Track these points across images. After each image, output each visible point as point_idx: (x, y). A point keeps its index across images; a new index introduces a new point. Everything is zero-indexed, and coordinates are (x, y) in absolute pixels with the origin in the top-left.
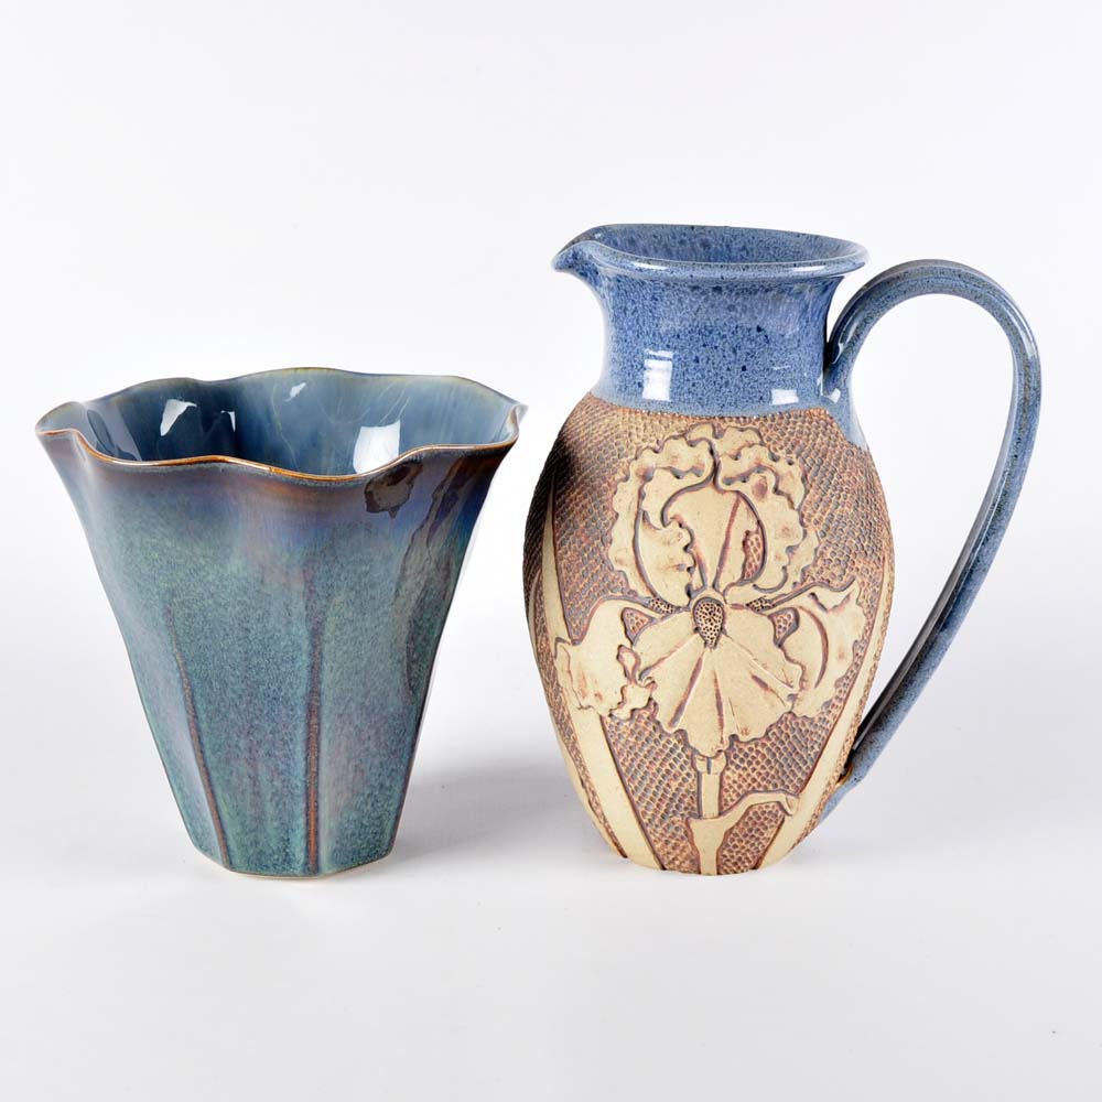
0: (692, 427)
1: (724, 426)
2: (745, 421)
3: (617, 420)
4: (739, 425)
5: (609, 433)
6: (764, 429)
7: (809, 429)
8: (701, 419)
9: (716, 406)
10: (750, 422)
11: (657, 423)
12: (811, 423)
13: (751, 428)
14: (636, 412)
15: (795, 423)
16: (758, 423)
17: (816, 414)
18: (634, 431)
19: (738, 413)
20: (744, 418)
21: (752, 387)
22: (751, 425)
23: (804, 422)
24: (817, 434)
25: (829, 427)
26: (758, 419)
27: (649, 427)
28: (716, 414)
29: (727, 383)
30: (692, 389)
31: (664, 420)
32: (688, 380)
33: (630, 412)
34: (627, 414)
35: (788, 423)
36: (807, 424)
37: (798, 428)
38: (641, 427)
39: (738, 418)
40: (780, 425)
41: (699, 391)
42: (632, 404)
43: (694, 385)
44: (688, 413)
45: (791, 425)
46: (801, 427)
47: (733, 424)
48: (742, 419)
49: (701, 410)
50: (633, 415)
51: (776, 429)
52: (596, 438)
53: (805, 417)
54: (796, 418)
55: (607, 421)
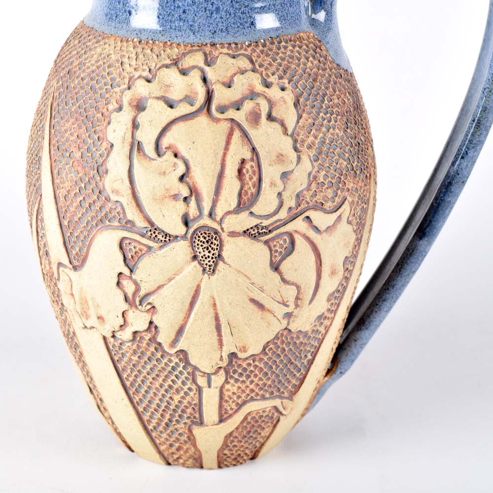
0: (184, 55)
1: (216, 53)
2: (236, 48)
3: (109, 49)
4: (231, 52)
5: (101, 62)
6: (255, 54)
7: (300, 54)
8: (192, 46)
9: (208, 33)
10: (241, 48)
11: (149, 51)
12: (300, 47)
13: (243, 55)
14: (127, 41)
15: (286, 48)
16: (249, 49)
17: (305, 37)
18: (126, 60)
19: (230, 39)
20: (236, 44)
21: (243, 13)
22: (242, 52)
23: (294, 47)
24: (307, 59)
25: (318, 50)
26: (250, 45)
27: (141, 56)
28: (208, 41)
29: (218, 9)
30: (183, 16)
31: (156, 48)
32: (179, 7)
33: (121, 41)
34: (119, 43)
35: (279, 49)
36: (297, 49)
37: (289, 53)
38: (133, 56)
39: (230, 44)
40: (271, 50)
41: (190, 17)
42: (122, 33)
43: (184, 12)
44: (180, 40)
45: (283, 50)
46: (292, 51)
47: (225, 50)
48: (233, 46)
49: (192, 37)
50: (125, 44)
51: (268, 55)
52: (88, 68)
53: (295, 41)
54: (286, 42)
55: (99, 50)
